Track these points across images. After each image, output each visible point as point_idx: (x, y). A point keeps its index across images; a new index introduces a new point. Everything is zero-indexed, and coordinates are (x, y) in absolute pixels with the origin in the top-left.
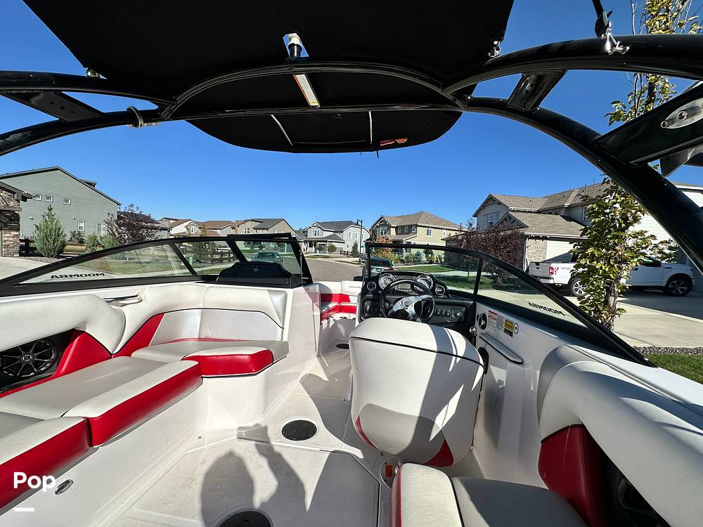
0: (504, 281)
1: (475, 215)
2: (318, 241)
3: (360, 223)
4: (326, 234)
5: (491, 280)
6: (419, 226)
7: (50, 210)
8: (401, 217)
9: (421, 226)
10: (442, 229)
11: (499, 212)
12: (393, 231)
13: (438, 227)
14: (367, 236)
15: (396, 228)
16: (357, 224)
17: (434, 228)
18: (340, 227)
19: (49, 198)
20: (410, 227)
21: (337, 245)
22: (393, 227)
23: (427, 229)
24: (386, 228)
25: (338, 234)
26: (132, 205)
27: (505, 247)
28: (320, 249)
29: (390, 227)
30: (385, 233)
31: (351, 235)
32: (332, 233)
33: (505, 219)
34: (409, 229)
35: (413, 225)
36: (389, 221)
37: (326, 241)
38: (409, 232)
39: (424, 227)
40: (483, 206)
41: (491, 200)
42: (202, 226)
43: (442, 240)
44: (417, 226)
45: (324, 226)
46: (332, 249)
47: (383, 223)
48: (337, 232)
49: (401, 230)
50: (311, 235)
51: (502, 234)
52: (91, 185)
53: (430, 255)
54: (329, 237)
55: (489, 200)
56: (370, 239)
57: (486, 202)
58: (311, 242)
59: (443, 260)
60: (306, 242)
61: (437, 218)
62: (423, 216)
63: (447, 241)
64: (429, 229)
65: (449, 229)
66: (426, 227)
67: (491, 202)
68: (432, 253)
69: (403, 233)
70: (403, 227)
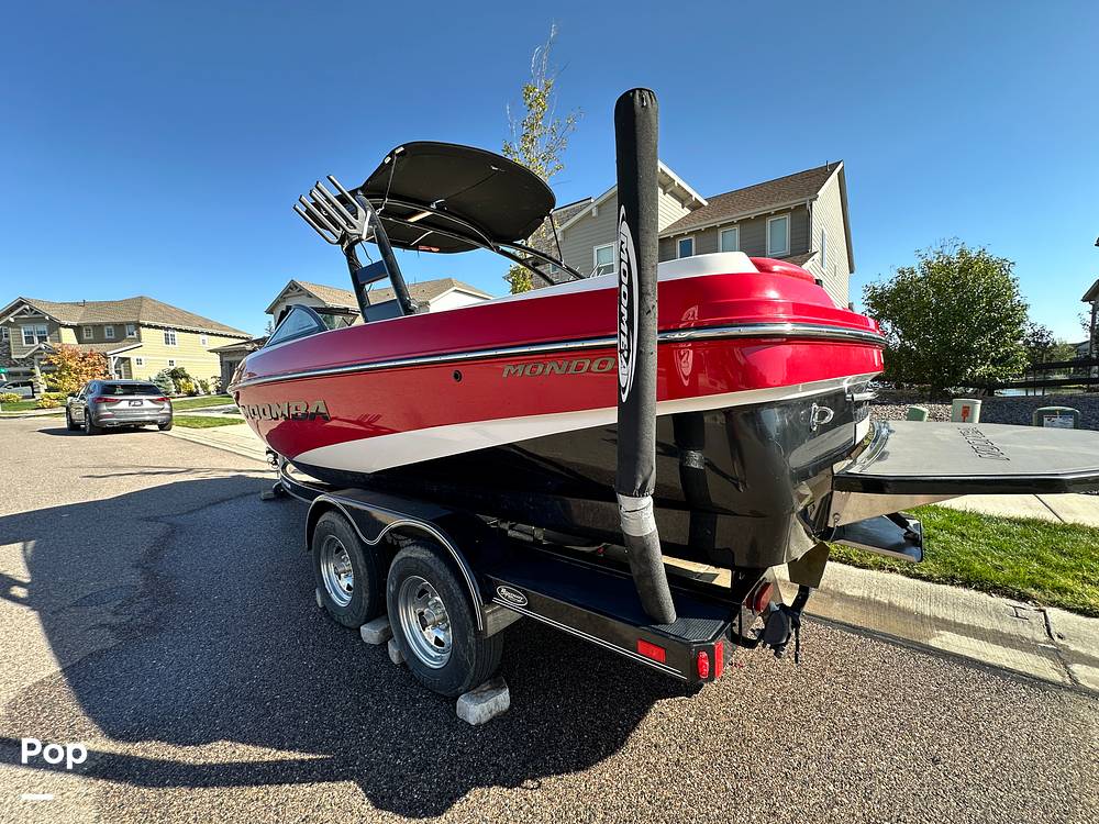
1: (270, 311)
6: (141, 326)
9: (149, 326)
10: (197, 332)
12: (68, 334)
13: (189, 328)
17: (180, 330)
20: (121, 327)
22: (68, 327)
23: (163, 332)
24: (43, 327)
29: (57, 325)
30: (42, 337)
34: (123, 331)
35: (129, 324)
38: (119, 338)
39: (156, 327)
40: (282, 298)
41: (293, 288)
43: (211, 351)
44: (138, 325)
47: (28, 316)
49: (91, 332)
53: (183, 381)
55: (291, 288)
57: (286, 292)
61: (183, 312)
62: (145, 304)
63: (222, 352)
64: (170, 332)
65: (212, 334)
66: (161, 328)
67: (295, 292)
68: (187, 377)
69: (100, 340)
70: (98, 327)
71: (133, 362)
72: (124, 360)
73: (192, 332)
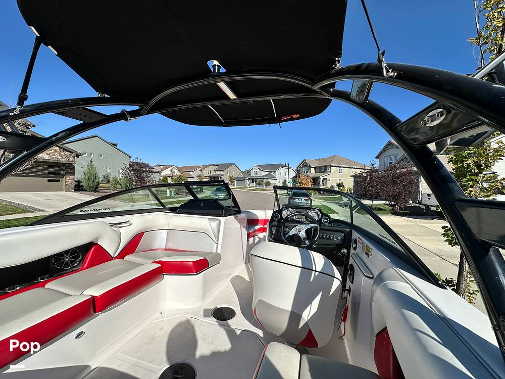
0: (401, 209)
1: (377, 157)
2: (257, 179)
3: (287, 165)
4: (264, 173)
5: (390, 208)
6: (332, 166)
7: (91, 162)
8: (319, 160)
9: (334, 166)
10: (351, 168)
11: (398, 154)
12: (313, 170)
13: (348, 166)
14: (293, 174)
15: (315, 168)
16: (286, 166)
17: (345, 167)
18: (274, 168)
19: (91, 154)
20: (326, 167)
21: (271, 181)
22: (312, 168)
24: (307, 168)
25: (272, 173)
26: (137, 158)
27: (401, 182)
28: (260, 184)
29: (310, 167)
30: (307, 172)
31: (282, 174)
32: (268, 173)
33: (402, 160)
34: (324, 169)
35: (328, 166)
36: (310, 163)
37: (264, 179)
38: (325, 171)
39: (337, 167)
40: (384, 150)
41: (390, 145)
42: (181, 170)
43: (351, 176)
44: (331, 166)
45: (262, 167)
46: (268, 184)
47: (305, 165)
48: (271, 172)
49: (319, 169)
50: (253, 174)
51: (398, 171)
52: (115, 145)
53: (342, 188)
54: (266, 176)
55: (388, 145)
56: (296, 177)
57: (386, 147)
58: (253, 179)
59: (352, 192)
60: (249, 179)
61: (347, 160)
62: (336, 158)
63: (355, 177)
64: (341, 168)
65: (356, 168)
66: (338, 167)
67: (390, 147)
68: (343, 186)
69: (320, 172)
70: (320, 167)
71: (328, 180)
72: (325, 179)
73: (349, 168)
